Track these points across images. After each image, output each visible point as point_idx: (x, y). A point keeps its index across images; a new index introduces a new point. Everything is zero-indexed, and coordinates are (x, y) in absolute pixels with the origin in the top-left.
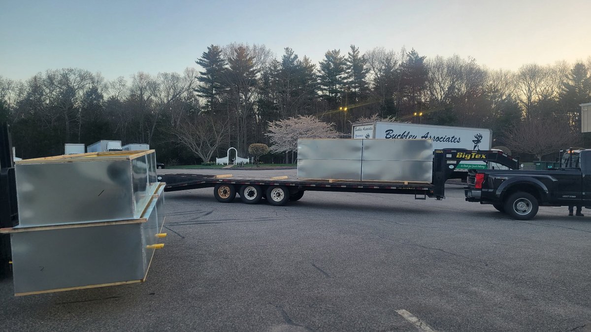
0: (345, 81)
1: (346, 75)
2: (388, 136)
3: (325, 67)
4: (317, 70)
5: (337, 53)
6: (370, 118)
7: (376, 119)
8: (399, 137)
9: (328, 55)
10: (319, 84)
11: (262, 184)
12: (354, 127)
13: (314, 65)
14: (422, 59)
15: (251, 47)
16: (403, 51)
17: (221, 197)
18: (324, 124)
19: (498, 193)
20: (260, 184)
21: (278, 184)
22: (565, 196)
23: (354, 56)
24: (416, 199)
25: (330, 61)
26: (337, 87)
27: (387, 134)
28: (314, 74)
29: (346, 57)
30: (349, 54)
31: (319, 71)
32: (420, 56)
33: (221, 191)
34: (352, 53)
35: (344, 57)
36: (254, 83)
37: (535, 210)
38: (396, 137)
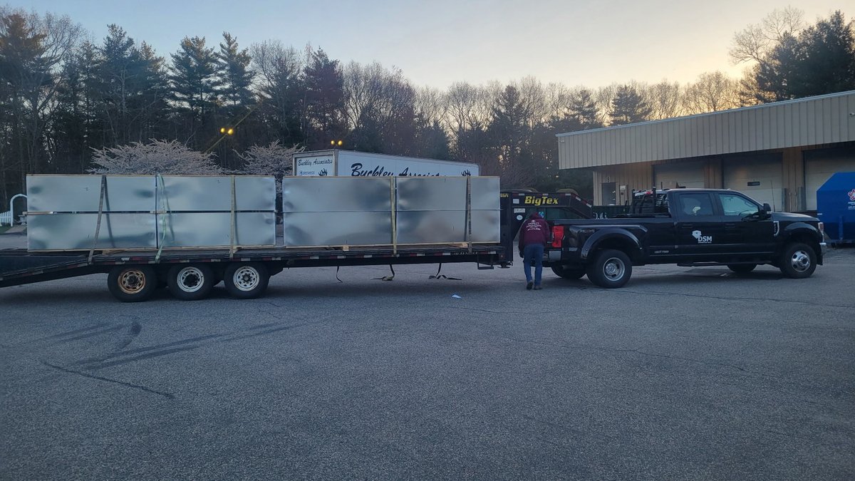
0: (218, 88)
1: (218, 78)
2: (356, 173)
3: (181, 62)
4: (168, 67)
5: (200, 42)
6: (268, 147)
7: (276, 148)
8: (370, 175)
9: (186, 45)
10: (173, 89)
11: (216, 260)
12: (296, 158)
13: (160, 59)
14: (334, 64)
15: (42, 17)
16: (309, 49)
17: (125, 291)
18: (198, 154)
19: (585, 253)
20: (212, 261)
21: (249, 260)
22: (657, 252)
23: (230, 51)
24: (479, 268)
25: (189, 54)
26: (204, 97)
27: (354, 171)
28: (163, 73)
29: (218, 50)
30: (222, 46)
31: (171, 69)
32: (331, 59)
33: (124, 279)
34: (227, 46)
35: (212, 50)
36: (48, 81)
37: (628, 272)
38: (366, 175)
